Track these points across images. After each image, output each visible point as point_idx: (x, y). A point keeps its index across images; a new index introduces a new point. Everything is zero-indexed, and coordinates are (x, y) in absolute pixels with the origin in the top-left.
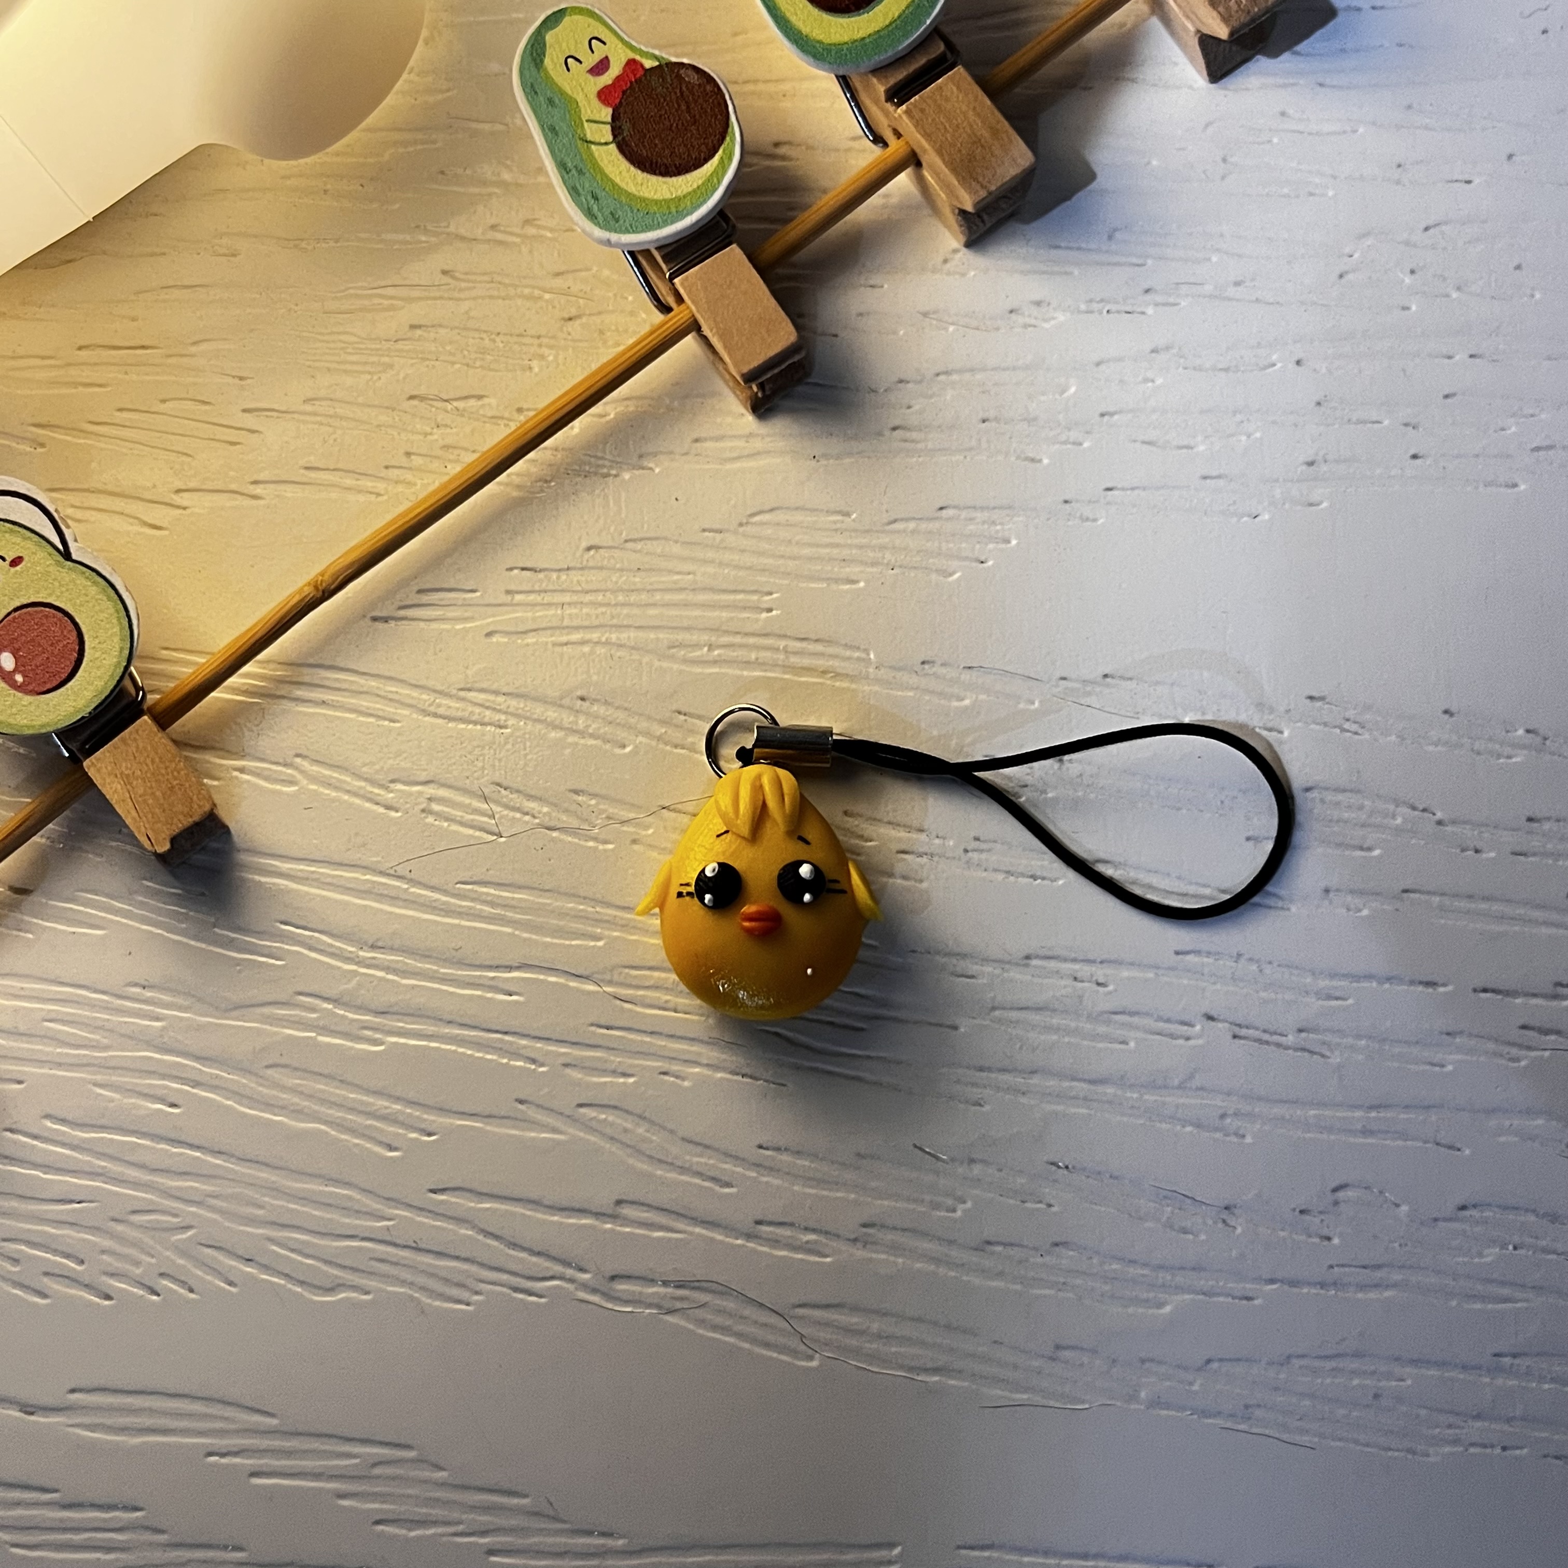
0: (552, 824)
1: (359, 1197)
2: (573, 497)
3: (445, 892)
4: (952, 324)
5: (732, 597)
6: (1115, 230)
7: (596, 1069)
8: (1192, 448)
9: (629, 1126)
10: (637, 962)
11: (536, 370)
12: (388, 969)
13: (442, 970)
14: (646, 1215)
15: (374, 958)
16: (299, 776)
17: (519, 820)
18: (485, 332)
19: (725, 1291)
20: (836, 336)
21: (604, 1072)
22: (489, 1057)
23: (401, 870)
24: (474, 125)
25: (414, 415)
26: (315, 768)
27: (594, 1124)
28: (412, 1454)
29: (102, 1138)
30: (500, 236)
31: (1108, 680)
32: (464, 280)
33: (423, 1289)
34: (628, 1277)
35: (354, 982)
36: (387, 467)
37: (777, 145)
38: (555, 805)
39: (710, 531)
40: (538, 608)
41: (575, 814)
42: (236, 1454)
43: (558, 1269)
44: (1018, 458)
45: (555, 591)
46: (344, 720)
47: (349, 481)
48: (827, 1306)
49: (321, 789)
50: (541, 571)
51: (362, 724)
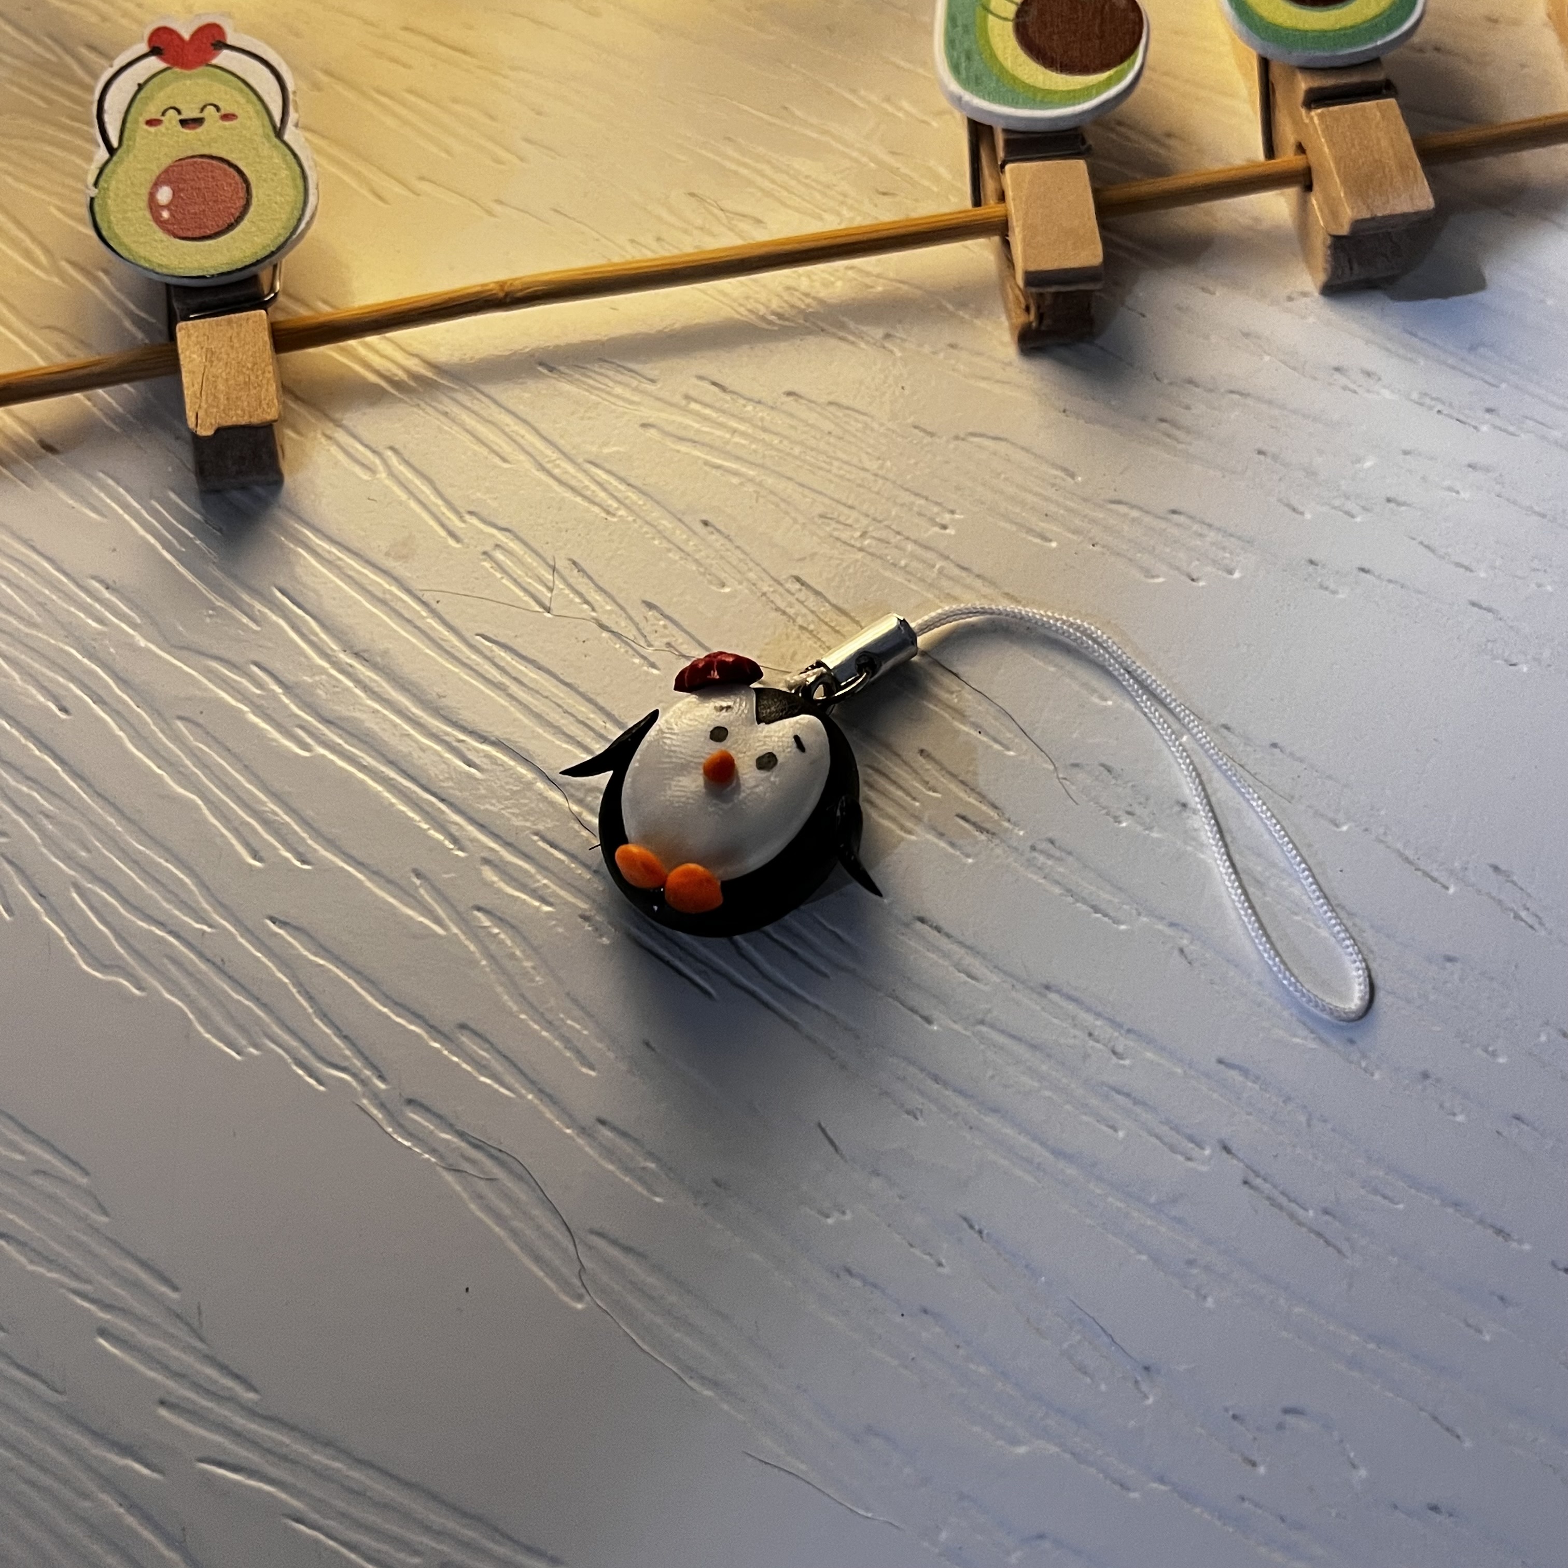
0: (610, 624)
1: (193, 888)
3: (461, 638)
4: (1270, 354)
5: (912, 499)
6: (1483, 344)
7: (516, 880)
8: (1471, 571)
9: (518, 953)
12: (358, 682)
13: (414, 709)
14: (483, 1053)
15: (351, 666)
16: (381, 468)
17: (576, 604)
19: (524, 1176)
21: (523, 887)
22: (412, 812)
23: (427, 597)
26: (402, 468)
27: (482, 934)
28: (84, 1181)
31: (1277, 751)
33: (201, 1013)
34: (425, 1109)
35: (319, 679)
36: (632, 241)
38: (622, 608)
39: (922, 430)
40: (708, 423)
41: (636, 625)
43: (358, 1063)
44: (1279, 500)
45: (734, 416)
46: (456, 438)
48: (627, 1250)
49: (396, 489)
50: (730, 392)
51: (471, 449)
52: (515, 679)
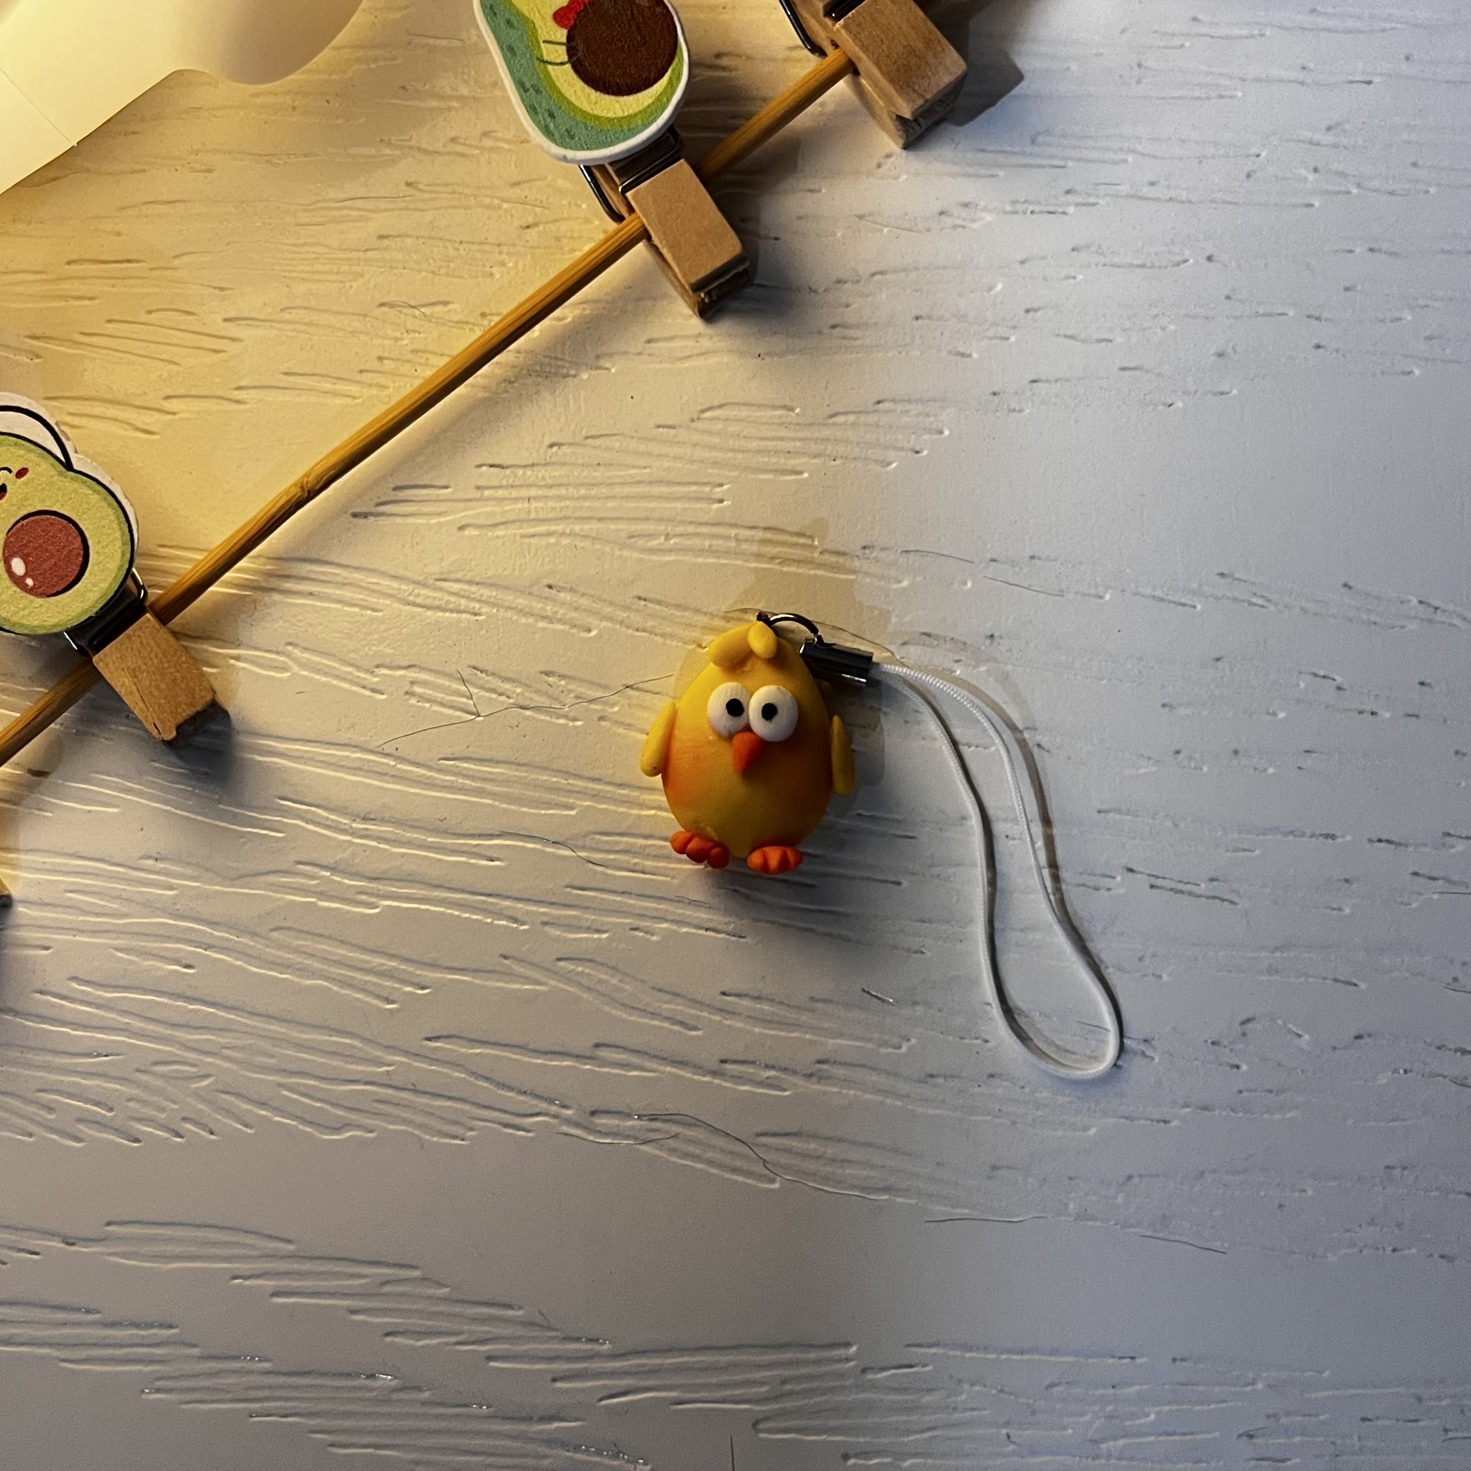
0: (527, 703)
1: (360, 1045)
2: (535, 396)
3: (430, 768)
4: (886, 226)
5: (686, 489)
6: (1038, 134)
7: (573, 927)
8: (1111, 341)
9: (604, 977)
10: (608, 829)
11: (497, 276)
12: (379, 839)
13: (429, 839)
14: (621, 1056)
15: (366, 829)
16: (290, 663)
17: (495, 700)
18: (449, 241)
19: (695, 1123)
20: (777, 239)
21: (580, 929)
22: (475, 917)
23: (388, 749)
24: (431, 41)
25: (384, 321)
26: (306, 655)
27: (572, 976)
28: (417, 1273)
29: (125, 998)
30: (459, 148)
31: (1036, 561)
32: (426, 191)
33: (420, 1126)
34: (606, 1112)
35: (349, 852)
36: (361, 372)
37: (718, 56)
38: (529, 686)
39: (663, 427)
40: (506, 502)
41: (546, 694)
42: (258, 1276)
43: (543, 1106)
44: (950, 352)
45: (521, 486)
46: (328, 609)
47: (327, 386)
48: (785, 1135)
49: (312, 675)
50: (507, 467)
51: (347, 614)
52: (485, 780)
